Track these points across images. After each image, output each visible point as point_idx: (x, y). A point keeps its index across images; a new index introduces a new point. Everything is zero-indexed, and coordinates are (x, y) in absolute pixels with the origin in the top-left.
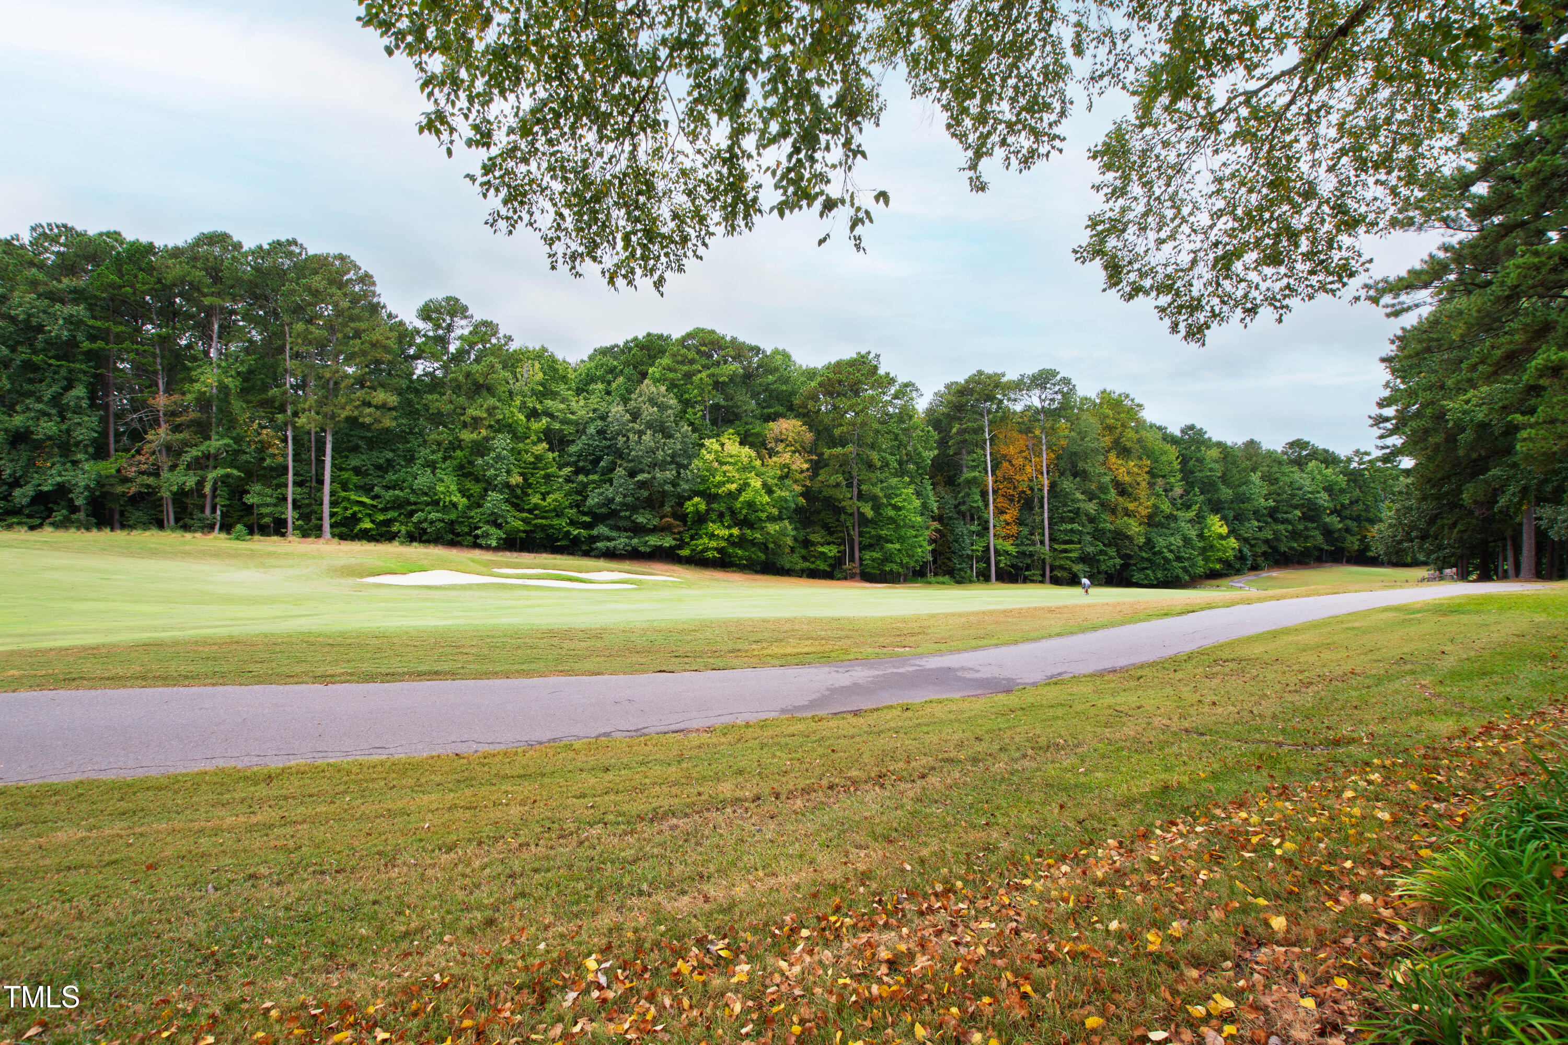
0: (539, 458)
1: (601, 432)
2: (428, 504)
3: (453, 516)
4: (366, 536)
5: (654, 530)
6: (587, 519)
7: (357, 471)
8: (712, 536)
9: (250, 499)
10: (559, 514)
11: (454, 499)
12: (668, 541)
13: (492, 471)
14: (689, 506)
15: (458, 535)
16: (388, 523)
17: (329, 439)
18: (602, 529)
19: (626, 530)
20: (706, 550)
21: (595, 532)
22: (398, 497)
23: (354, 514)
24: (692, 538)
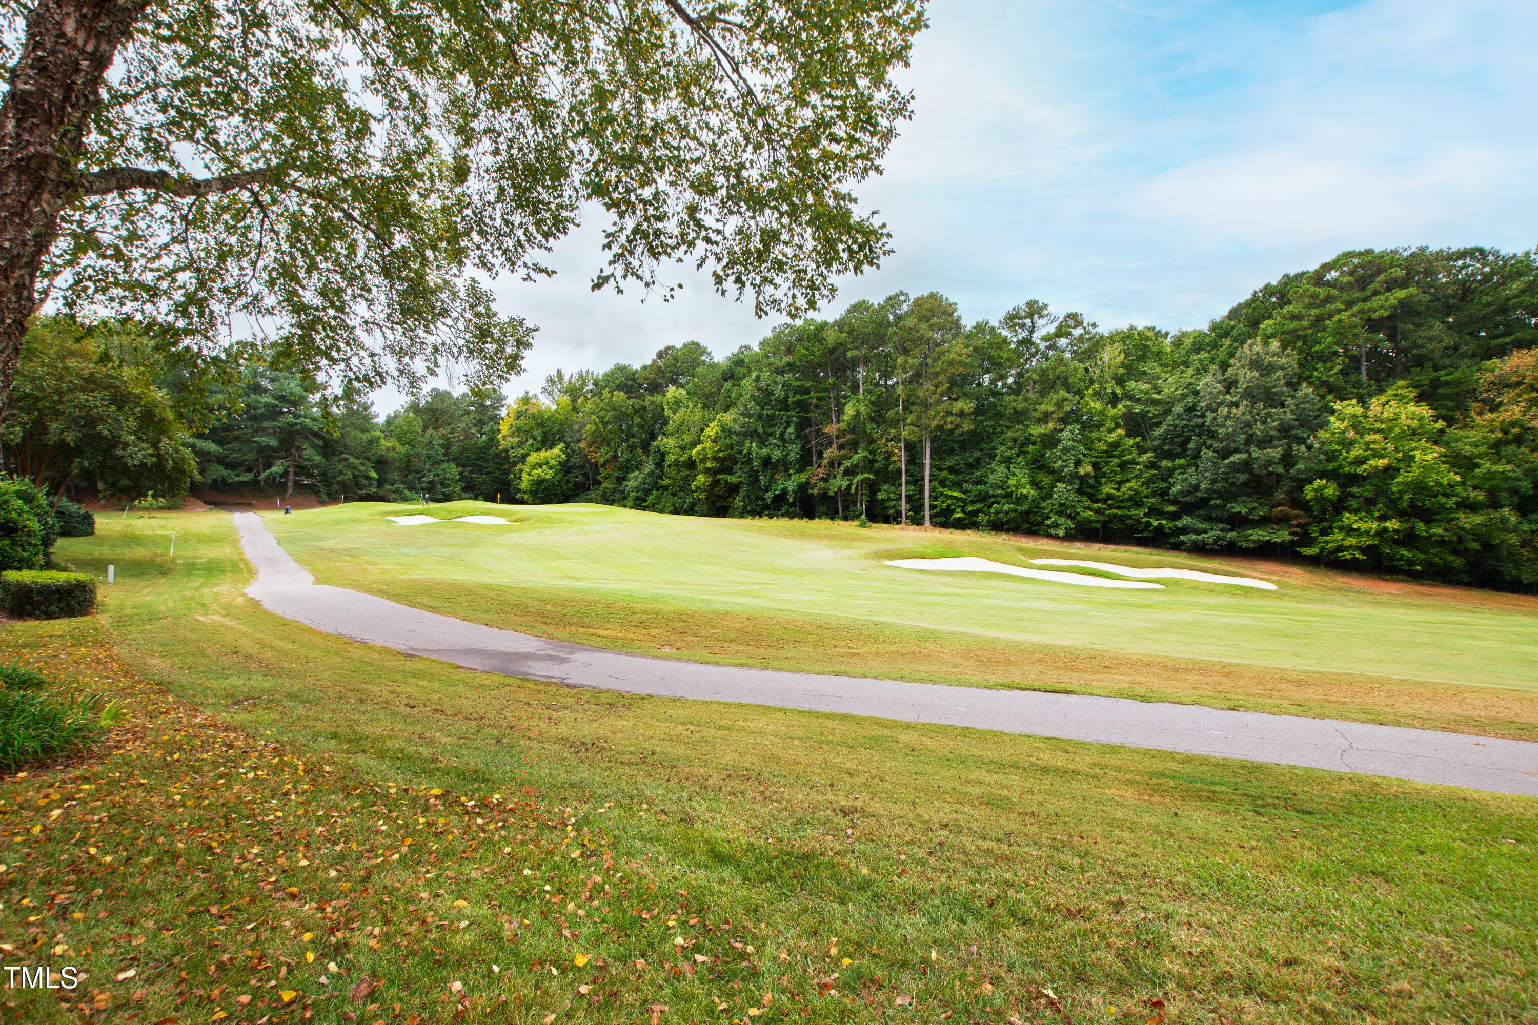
0: (1115, 445)
1: (1191, 409)
2: (1004, 497)
3: (1025, 507)
4: (959, 525)
5: (1265, 521)
6: (1172, 508)
7: (951, 470)
8: (1350, 531)
9: (880, 496)
10: (1138, 504)
11: (1024, 491)
12: (1282, 536)
13: (1059, 463)
14: (1309, 492)
15: (1032, 524)
16: (975, 513)
17: (928, 445)
18: (1186, 521)
19: (1220, 521)
20: (1340, 549)
21: (1179, 524)
22: (980, 491)
23: (949, 506)
24: (1324, 532)
